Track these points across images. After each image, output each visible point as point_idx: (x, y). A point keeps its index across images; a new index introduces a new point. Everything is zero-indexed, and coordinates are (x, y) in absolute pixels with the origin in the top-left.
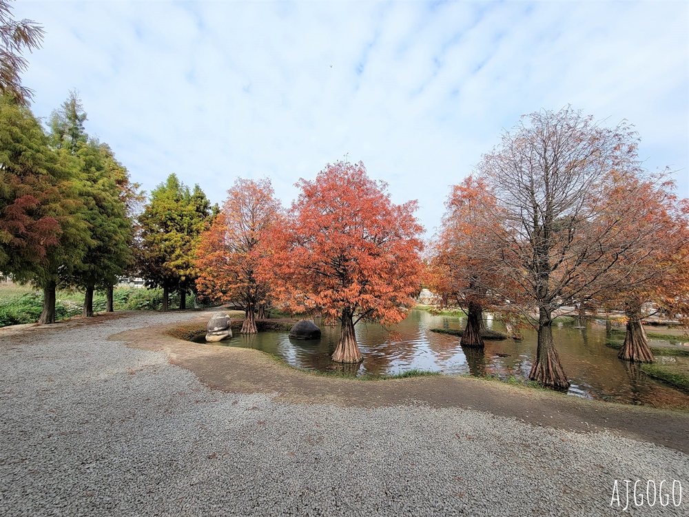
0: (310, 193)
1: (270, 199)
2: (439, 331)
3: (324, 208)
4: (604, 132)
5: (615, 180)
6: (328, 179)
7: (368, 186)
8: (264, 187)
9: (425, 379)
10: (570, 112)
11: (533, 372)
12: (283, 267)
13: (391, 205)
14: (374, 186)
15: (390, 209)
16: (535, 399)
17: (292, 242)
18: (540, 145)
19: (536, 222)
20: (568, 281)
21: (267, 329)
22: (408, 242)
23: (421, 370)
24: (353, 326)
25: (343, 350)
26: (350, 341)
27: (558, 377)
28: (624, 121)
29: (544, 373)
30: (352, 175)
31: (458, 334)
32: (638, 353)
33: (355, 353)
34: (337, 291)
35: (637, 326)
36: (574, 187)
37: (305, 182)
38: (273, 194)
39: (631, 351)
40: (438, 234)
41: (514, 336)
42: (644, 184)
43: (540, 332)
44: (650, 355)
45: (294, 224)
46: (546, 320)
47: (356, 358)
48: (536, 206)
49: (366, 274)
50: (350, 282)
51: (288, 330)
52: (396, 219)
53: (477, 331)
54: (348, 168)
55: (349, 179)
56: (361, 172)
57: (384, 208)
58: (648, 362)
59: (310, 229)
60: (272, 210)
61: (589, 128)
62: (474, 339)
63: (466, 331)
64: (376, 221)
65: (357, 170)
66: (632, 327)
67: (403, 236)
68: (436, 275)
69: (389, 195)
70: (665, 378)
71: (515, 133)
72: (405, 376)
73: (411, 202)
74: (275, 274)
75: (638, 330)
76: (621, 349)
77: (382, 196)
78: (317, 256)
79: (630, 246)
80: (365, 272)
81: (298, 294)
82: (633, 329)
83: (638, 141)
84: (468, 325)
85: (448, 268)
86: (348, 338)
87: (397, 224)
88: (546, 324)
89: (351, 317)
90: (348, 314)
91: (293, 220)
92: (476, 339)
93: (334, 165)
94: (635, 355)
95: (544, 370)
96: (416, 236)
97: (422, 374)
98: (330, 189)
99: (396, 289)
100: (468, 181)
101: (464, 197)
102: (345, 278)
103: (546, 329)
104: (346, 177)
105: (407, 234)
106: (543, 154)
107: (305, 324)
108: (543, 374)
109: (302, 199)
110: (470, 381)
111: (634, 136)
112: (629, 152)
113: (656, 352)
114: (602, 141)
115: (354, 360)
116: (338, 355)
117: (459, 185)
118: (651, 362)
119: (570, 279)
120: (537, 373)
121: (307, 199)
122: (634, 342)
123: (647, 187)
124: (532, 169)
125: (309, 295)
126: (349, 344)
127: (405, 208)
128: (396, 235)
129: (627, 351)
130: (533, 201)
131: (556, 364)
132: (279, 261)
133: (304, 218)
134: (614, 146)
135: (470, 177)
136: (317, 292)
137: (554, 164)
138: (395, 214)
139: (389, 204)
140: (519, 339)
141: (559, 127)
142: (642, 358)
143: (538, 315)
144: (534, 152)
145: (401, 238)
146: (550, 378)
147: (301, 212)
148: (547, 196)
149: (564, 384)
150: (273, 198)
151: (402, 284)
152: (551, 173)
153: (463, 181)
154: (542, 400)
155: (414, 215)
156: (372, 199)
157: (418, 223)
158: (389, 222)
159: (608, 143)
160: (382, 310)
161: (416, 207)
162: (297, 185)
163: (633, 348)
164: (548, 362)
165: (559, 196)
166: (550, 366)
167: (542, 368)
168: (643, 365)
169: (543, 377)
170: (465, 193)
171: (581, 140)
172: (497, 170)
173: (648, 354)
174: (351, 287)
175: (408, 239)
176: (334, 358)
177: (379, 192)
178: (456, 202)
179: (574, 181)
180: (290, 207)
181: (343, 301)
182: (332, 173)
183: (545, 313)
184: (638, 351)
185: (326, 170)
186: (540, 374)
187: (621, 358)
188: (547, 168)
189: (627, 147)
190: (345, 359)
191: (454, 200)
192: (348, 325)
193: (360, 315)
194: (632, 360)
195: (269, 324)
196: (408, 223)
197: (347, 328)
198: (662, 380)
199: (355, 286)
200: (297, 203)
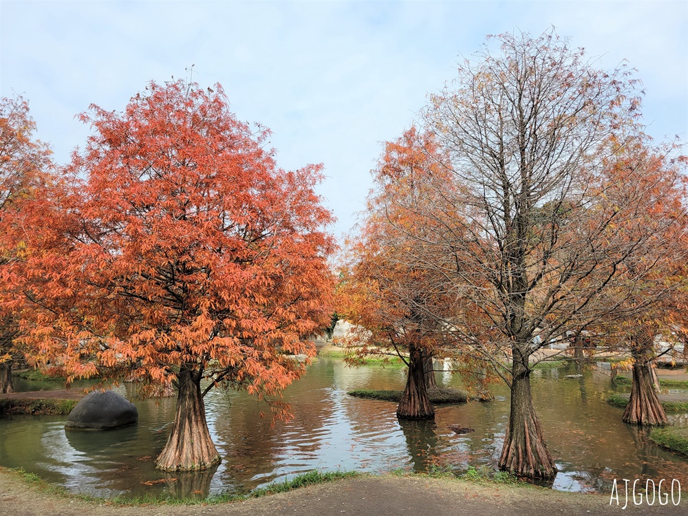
0: (114, 136)
1: (27, 141)
2: (362, 395)
3: (145, 167)
4: (600, 76)
5: (615, 151)
6: (152, 111)
7: (234, 131)
8: (12, 115)
9: (331, 486)
10: (554, 38)
11: (505, 455)
12: (50, 284)
13: (276, 169)
14: (244, 132)
15: (274, 176)
16: (504, 503)
17: (74, 234)
18: (512, 87)
19: (507, 210)
20: (551, 306)
21: (16, 414)
22: (305, 237)
23: (324, 472)
24: (200, 397)
25: (180, 447)
26: (194, 428)
27: (539, 462)
28: (625, 62)
29: (520, 455)
30: (202, 108)
31: (393, 398)
32: (648, 412)
33: (205, 450)
34: (168, 331)
35: (645, 370)
36: (561, 158)
37: (104, 113)
38: (33, 132)
39: (639, 410)
40: (361, 224)
41: (480, 396)
42: (652, 159)
43: (513, 388)
44: (662, 414)
45: (77, 197)
46: (520, 368)
47: (206, 459)
48: (506, 186)
49: (226, 298)
50: (195, 312)
51: (63, 414)
52: (285, 195)
53: (422, 393)
54: (194, 95)
55: (195, 115)
56: (218, 105)
57: (263, 176)
58: (659, 425)
59: (111, 208)
60: (30, 167)
61: (579, 68)
62: (418, 406)
63: (405, 392)
64: (247, 198)
65: (212, 100)
66: (640, 372)
67: (297, 228)
68: (356, 297)
69: (273, 151)
70: (678, 449)
71: (476, 64)
72: (295, 486)
73: (311, 167)
74: (31, 298)
75: (647, 378)
76: (626, 406)
77: (259, 153)
78: (124, 264)
79: (630, 252)
80: (224, 295)
81: (83, 339)
82: (641, 376)
83: (642, 95)
84: (409, 383)
85: (375, 284)
86: (190, 422)
87: (288, 204)
88: (522, 374)
89: (197, 379)
90: (192, 376)
91: (74, 189)
92: (422, 406)
93: (164, 86)
94: (643, 415)
95: (520, 450)
96: (320, 229)
97: (327, 478)
98: (155, 132)
99: (283, 325)
100: (410, 135)
101: (402, 162)
102: (184, 305)
103: (522, 383)
104: (190, 110)
105: (305, 225)
106: (517, 102)
107: (102, 400)
108: (518, 458)
109: (95, 146)
110: (405, 482)
111: (637, 85)
112: (632, 109)
113: (670, 409)
114: (596, 90)
115: (202, 463)
116: (169, 458)
117: (395, 142)
118: (663, 426)
119: (554, 302)
120: (509, 458)
121: (107, 147)
122: (643, 396)
123: (656, 163)
124: (502, 123)
125: (108, 340)
126: (192, 434)
127: (302, 177)
128: (286, 225)
129: (634, 410)
130: (503, 177)
131: (537, 440)
132: (38, 272)
133: (99, 185)
134: (611, 98)
135: (413, 130)
136: (122, 334)
137: (532, 120)
138: (284, 187)
139: (272, 168)
140: (486, 401)
141: (539, 61)
142: (653, 421)
143: (511, 361)
144: (506, 97)
145: (293, 231)
146: (528, 464)
147: (93, 173)
148: (523, 169)
149: (548, 471)
150: (32, 140)
151: (292, 317)
152: (528, 133)
153: (402, 136)
154: (515, 503)
155: (317, 190)
156: (240, 157)
157: (323, 205)
158: (272, 201)
159: (604, 94)
160: (254, 366)
161: (320, 177)
162: (83, 118)
163: (641, 406)
164: (525, 438)
165: (538, 170)
166: (528, 444)
167: (517, 448)
168: (654, 430)
169: (518, 463)
170: (405, 156)
171: (569, 85)
172: (450, 122)
173: (659, 413)
174: (194, 324)
175: (306, 232)
176: (161, 465)
177: (255, 144)
178: (392, 170)
179: (560, 148)
180: (69, 161)
181: (179, 349)
182: (160, 100)
183: (520, 358)
184: (647, 409)
185: (149, 94)
186: (515, 459)
187: (627, 422)
188: (523, 125)
189: (628, 102)
190: (183, 463)
191: (387, 167)
192: (192, 396)
193: (215, 376)
194: (640, 424)
195: (21, 404)
196: (306, 204)
197: (188, 403)
198: (675, 451)
199: (203, 322)
200: (83, 153)
